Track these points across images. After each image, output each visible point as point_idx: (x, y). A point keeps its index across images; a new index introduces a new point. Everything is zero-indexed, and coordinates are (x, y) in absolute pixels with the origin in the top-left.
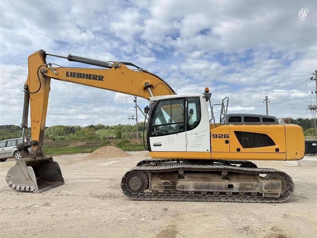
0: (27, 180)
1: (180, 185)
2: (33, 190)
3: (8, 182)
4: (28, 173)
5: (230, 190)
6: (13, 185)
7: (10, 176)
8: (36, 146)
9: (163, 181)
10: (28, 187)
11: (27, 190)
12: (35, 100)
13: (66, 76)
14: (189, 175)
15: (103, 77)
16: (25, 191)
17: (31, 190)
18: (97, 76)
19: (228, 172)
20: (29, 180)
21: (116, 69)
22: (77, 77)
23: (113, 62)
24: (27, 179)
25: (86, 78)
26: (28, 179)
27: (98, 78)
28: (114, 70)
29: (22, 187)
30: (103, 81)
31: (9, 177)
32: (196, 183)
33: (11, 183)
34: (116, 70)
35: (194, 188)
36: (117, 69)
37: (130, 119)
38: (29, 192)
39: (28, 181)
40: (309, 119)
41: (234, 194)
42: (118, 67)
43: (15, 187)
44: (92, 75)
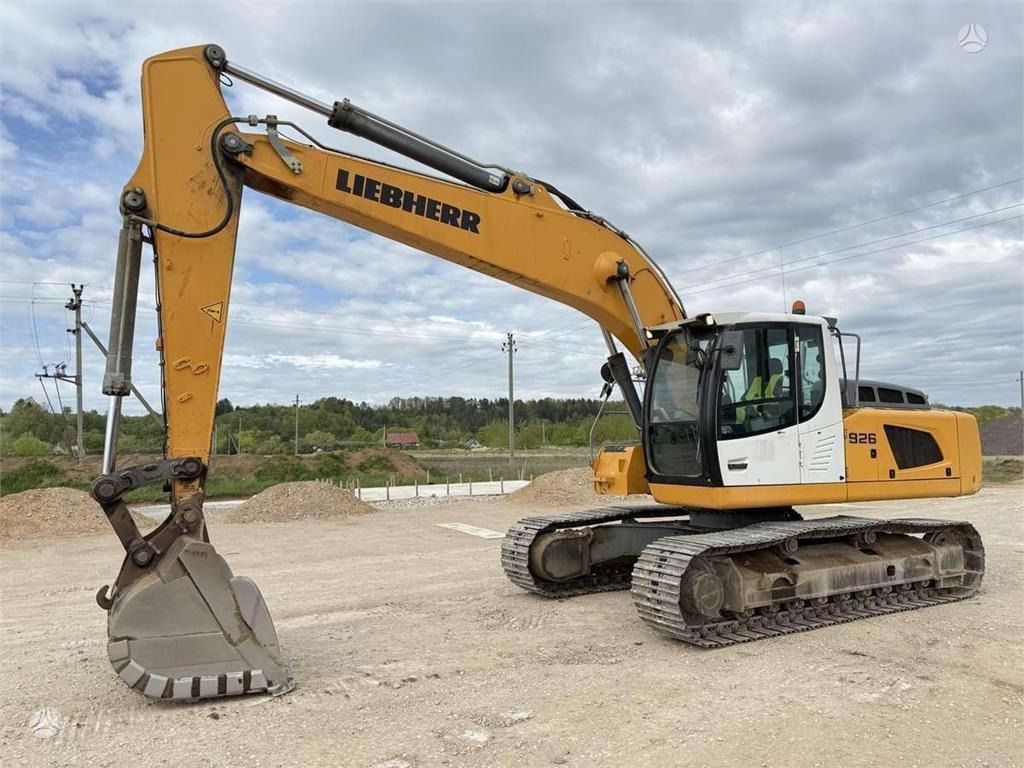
0: (231, 642)
1: (803, 581)
2: (265, 685)
3: (124, 666)
4: (238, 608)
5: (891, 580)
6: (152, 676)
7: (130, 635)
8: (196, 483)
9: (774, 575)
10: (240, 675)
11: (234, 687)
12: (189, 269)
13: (338, 188)
14: (811, 551)
15: (477, 219)
16: (223, 695)
17: (254, 686)
18: (456, 211)
19: (876, 533)
20: (240, 641)
21: (518, 198)
22: (385, 201)
23: (503, 170)
24: (228, 637)
25: (416, 213)
26: (236, 635)
27: (459, 220)
28: (515, 200)
29: (203, 679)
30: (477, 232)
31: (129, 639)
32: (833, 571)
33: (142, 670)
34: (520, 202)
35: (830, 588)
36: (524, 200)
37: (46, 376)
38: (246, 694)
39: (235, 645)
40: (524, 401)
41: (896, 589)
42: (528, 192)
43: (163, 686)
44: (439, 204)
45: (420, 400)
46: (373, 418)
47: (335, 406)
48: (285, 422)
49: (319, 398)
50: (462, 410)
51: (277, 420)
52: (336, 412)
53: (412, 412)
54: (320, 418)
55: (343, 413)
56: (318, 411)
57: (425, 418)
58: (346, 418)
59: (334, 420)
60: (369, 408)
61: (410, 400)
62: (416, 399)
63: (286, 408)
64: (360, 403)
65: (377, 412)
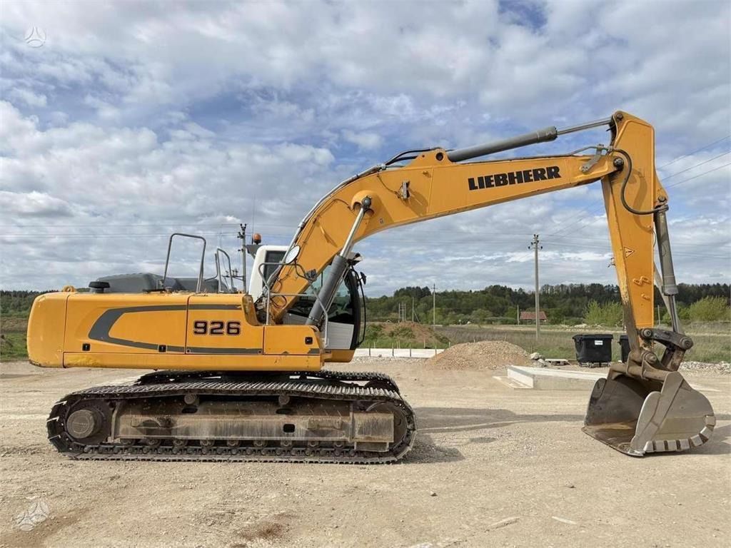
45: (565, 286)
46: (528, 300)
47: (498, 291)
48: (464, 302)
49: (488, 286)
50: (601, 294)
51: (459, 301)
52: (499, 295)
53: (559, 296)
54: (488, 300)
55: (504, 296)
56: (486, 296)
57: (569, 300)
58: (506, 300)
59: (498, 301)
60: (524, 293)
61: (557, 287)
62: (562, 286)
63: (465, 293)
64: (518, 289)
65: (531, 295)
